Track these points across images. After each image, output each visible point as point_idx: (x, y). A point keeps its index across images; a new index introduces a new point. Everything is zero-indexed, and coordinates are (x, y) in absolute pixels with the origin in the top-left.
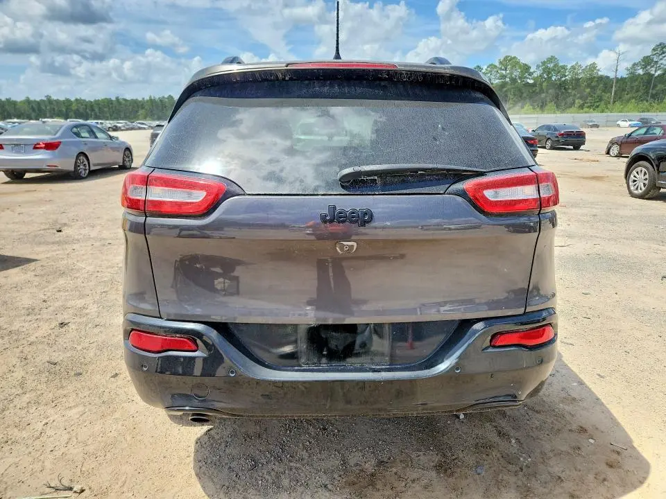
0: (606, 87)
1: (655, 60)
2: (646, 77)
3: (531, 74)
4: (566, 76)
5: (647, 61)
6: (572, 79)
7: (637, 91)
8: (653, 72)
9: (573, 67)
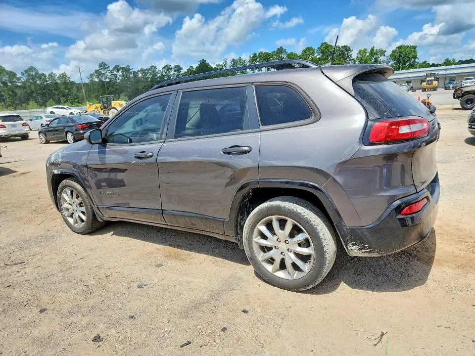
0: (78, 89)
1: (102, 72)
2: (101, 83)
3: (19, 79)
4: (47, 81)
5: (98, 73)
6: (52, 84)
7: (98, 91)
8: (103, 80)
9: (50, 75)
